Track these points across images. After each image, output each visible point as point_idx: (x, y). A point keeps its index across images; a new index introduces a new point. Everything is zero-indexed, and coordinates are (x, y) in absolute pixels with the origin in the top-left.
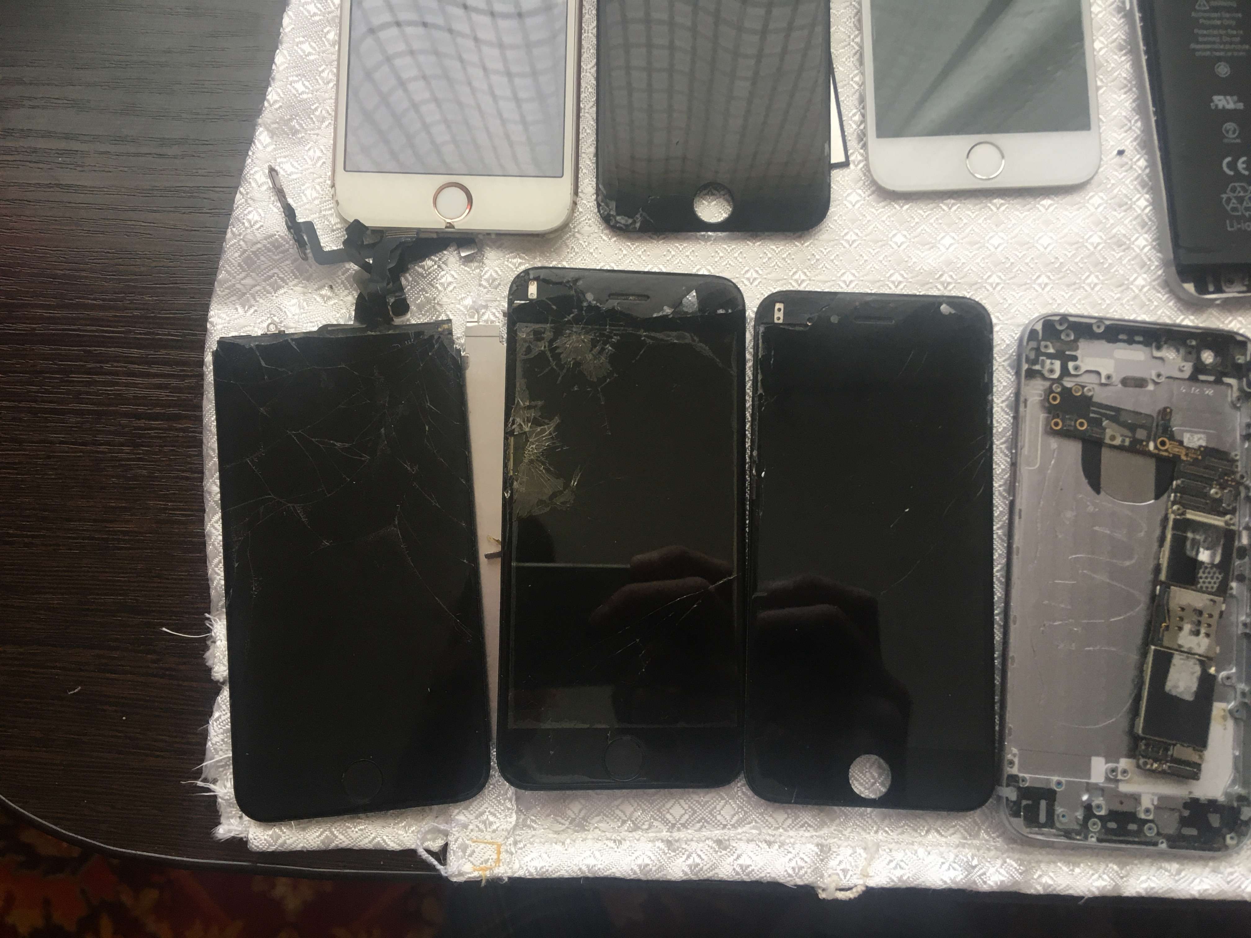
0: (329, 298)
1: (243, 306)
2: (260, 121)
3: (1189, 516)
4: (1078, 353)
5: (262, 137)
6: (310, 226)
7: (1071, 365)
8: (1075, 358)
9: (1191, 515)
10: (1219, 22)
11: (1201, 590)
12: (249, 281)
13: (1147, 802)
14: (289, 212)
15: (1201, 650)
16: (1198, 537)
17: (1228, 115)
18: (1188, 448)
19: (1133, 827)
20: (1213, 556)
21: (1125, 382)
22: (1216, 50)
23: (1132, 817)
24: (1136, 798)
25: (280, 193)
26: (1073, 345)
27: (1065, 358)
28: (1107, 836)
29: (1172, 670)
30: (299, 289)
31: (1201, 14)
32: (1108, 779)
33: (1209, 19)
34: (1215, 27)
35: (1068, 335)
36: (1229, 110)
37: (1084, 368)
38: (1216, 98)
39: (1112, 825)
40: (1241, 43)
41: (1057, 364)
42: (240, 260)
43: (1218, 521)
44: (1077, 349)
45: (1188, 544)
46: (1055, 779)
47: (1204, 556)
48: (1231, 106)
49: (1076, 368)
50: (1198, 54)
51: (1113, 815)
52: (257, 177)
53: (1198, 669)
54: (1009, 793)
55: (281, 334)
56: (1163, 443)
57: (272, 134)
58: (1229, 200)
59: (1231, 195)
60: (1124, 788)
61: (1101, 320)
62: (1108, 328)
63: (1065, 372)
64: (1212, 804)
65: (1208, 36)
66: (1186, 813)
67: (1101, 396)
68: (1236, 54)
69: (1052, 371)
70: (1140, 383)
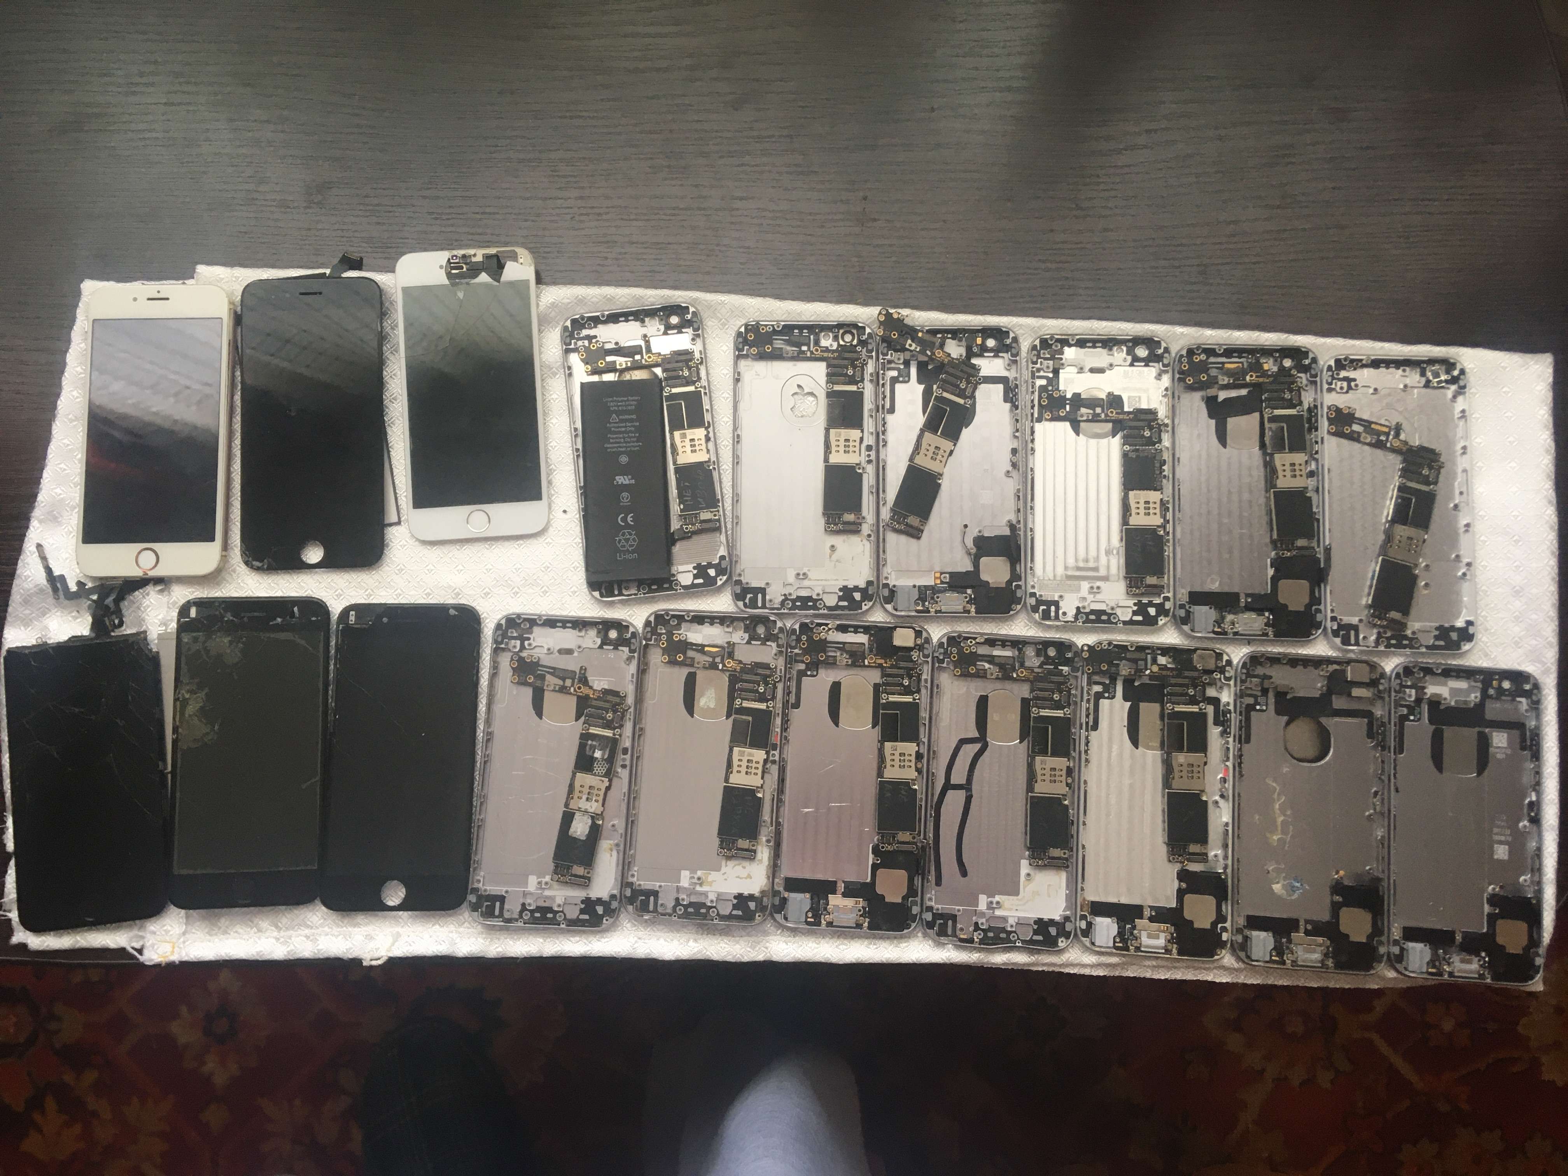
0: (77, 618)
1: (24, 626)
2: (33, 514)
3: (591, 731)
4: (531, 636)
5: (34, 524)
6: (62, 578)
7: (526, 643)
8: (529, 639)
9: (593, 730)
10: (623, 429)
11: (595, 775)
12: (27, 612)
13: (559, 901)
14: (49, 571)
15: (592, 810)
16: (594, 743)
17: (624, 488)
18: (595, 690)
19: (550, 915)
20: (603, 755)
21: (560, 651)
22: (620, 447)
23: (550, 909)
24: (552, 898)
25: (44, 558)
26: (530, 630)
27: (523, 640)
28: (534, 921)
29: (574, 822)
30: (58, 614)
31: (612, 425)
32: (537, 889)
33: (618, 427)
34: (620, 432)
35: (525, 625)
36: (626, 485)
37: (534, 644)
38: (617, 478)
39: (538, 915)
40: (637, 442)
41: (518, 643)
42: (20, 600)
43: (608, 733)
44: (531, 633)
45: (588, 748)
46: (505, 889)
47: (598, 754)
48: (627, 482)
49: (530, 645)
50: (609, 450)
51: (539, 909)
52: (30, 549)
53: (590, 822)
54: (472, 898)
55: (45, 644)
56: (579, 688)
57: (40, 522)
58: (620, 540)
59: (621, 538)
60: (547, 893)
61: (540, 616)
62: (545, 620)
63: (523, 648)
64: (599, 901)
65: (617, 438)
66: (583, 906)
67: (546, 661)
68: (633, 449)
69: (515, 647)
70: (569, 652)
